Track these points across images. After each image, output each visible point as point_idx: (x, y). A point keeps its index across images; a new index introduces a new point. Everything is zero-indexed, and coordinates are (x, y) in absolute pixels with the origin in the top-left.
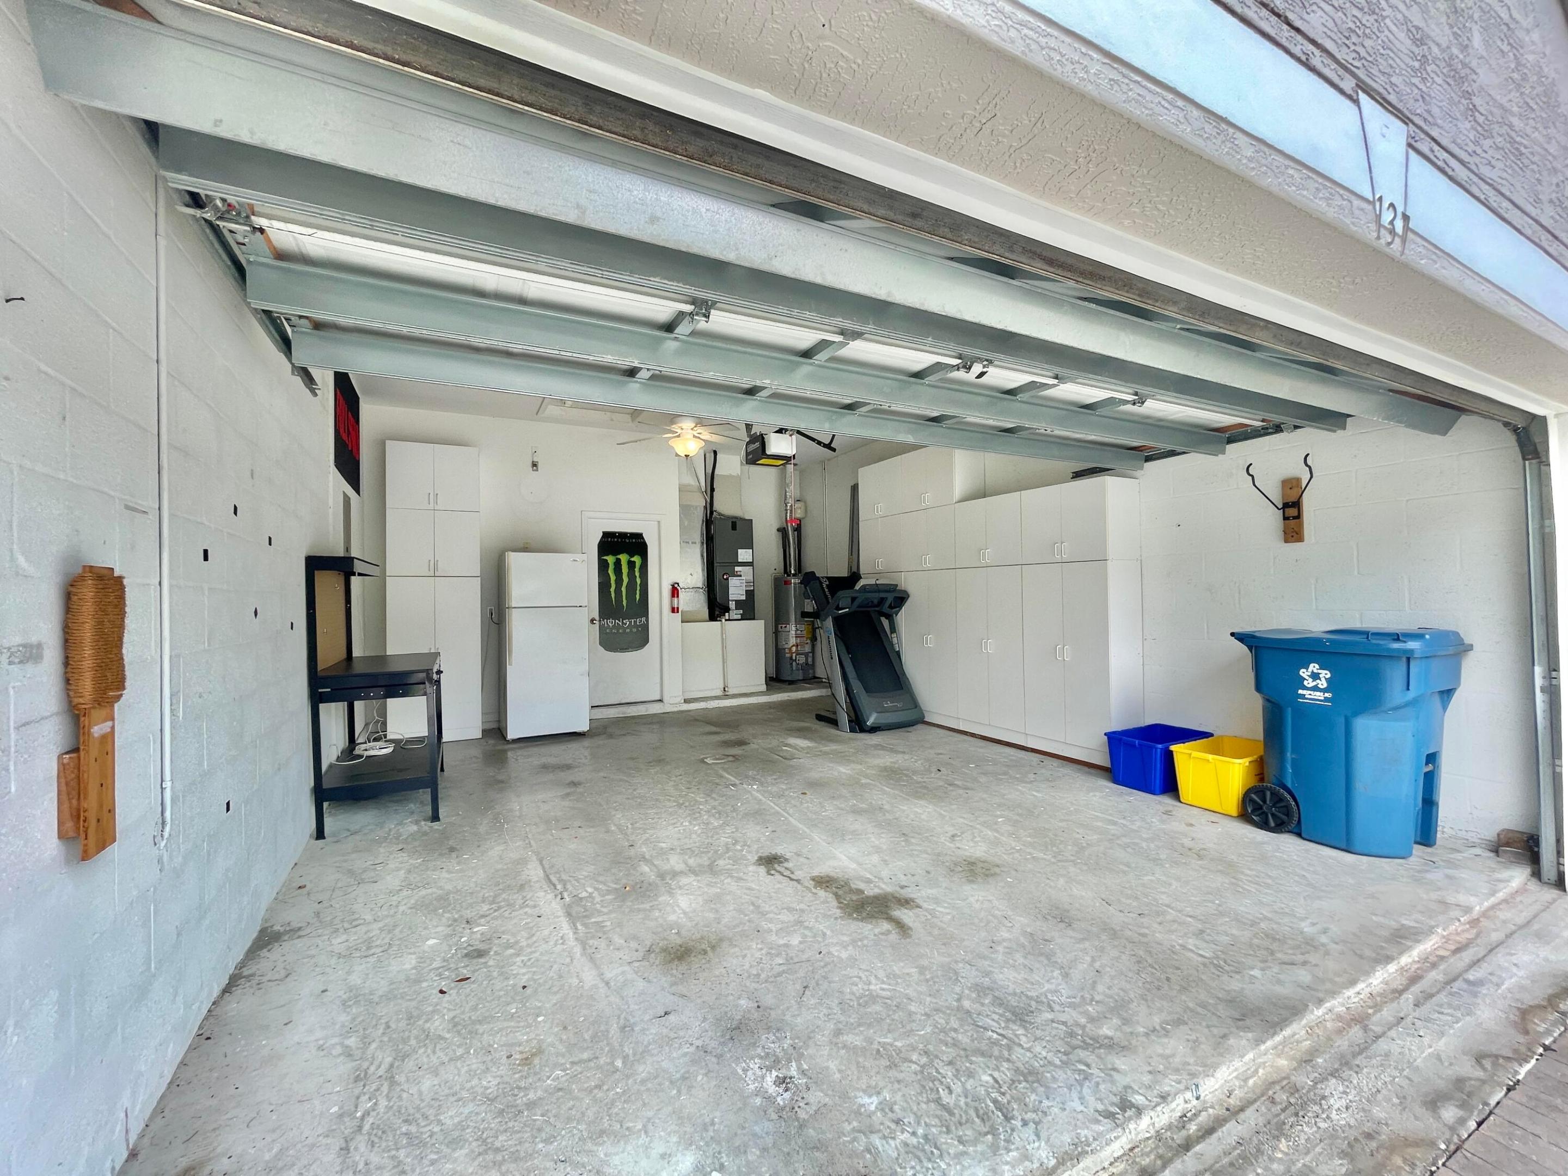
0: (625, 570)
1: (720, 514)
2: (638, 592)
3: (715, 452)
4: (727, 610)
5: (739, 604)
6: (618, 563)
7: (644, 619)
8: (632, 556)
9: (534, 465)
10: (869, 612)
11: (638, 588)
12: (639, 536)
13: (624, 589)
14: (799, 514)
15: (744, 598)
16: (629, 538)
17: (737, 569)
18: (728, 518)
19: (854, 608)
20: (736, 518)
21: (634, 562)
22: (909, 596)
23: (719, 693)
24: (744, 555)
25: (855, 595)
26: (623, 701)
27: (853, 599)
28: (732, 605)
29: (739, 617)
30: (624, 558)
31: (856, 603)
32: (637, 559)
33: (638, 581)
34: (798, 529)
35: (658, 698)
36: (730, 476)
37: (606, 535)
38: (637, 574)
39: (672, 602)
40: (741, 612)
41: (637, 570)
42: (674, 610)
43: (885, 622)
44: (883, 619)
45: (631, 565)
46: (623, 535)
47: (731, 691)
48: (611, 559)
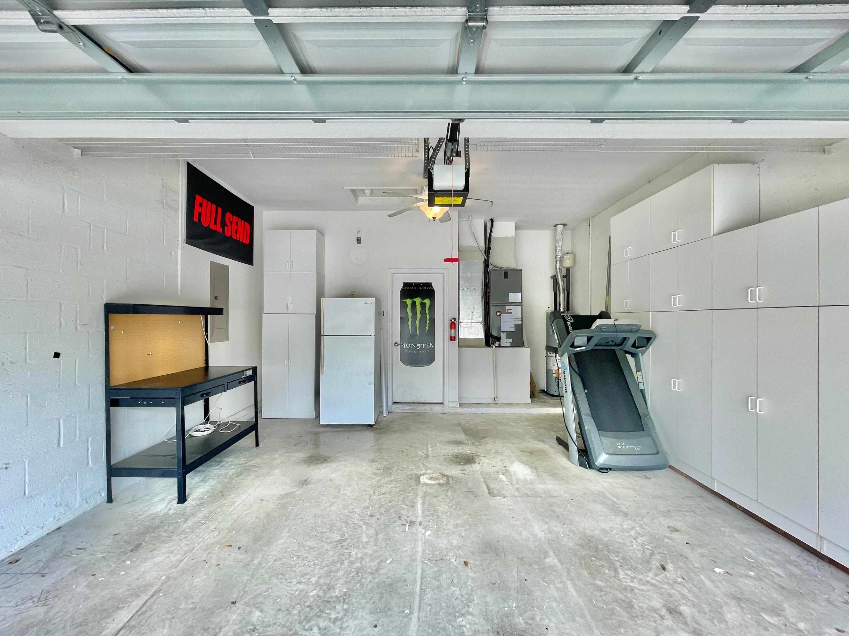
0: (418, 308)
1: (496, 267)
2: (427, 325)
3: (492, 220)
4: (499, 339)
5: (509, 335)
6: (414, 304)
7: (431, 344)
8: (424, 299)
9: (359, 240)
10: (614, 350)
11: (428, 322)
12: (429, 285)
13: (417, 322)
14: (568, 263)
15: (513, 330)
16: (422, 286)
17: (508, 308)
18: (502, 269)
19: (591, 346)
20: (509, 269)
21: (425, 303)
22: (656, 337)
23: (490, 401)
24: (515, 297)
25: (590, 334)
26: (416, 401)
27: (589, 339)
28: (503, 336)
29: (509, 344)
30: (418, 300)
31: (593, 342)
32: (427, 301)
33: (428, 316)
34: (567, 276)
35: (441, 402)
36: (506, 238)
37: (406, 285)
38: (427, 312)
39: (451, 333)
40: (511, 340)
41: (427, 309)
42: (452, 339)
43: (631, 360)
44: (629, 356)
45: (423, 305)
46: (418, 285)
47: (500, 401)
48: (409, 302)
